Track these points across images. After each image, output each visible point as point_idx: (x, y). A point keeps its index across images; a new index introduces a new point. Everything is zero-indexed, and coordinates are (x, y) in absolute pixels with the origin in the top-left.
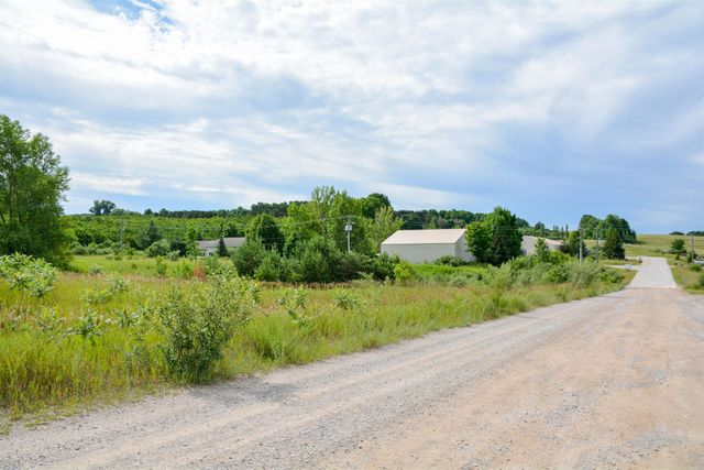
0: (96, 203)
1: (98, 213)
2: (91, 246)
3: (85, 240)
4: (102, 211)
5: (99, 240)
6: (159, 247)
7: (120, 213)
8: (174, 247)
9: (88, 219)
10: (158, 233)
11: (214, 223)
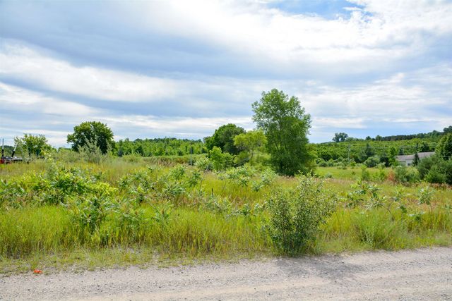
0: (336, 135)
1: (338, 141)
2: (331, 161)
3: (326, 157)
4: (340, 140)
5: (335, 157)
6: (372, 161)
7: (351, 140)
8: (382, 160)
9: (330, 144)
10: (372, 151)
11: (413, 143)
